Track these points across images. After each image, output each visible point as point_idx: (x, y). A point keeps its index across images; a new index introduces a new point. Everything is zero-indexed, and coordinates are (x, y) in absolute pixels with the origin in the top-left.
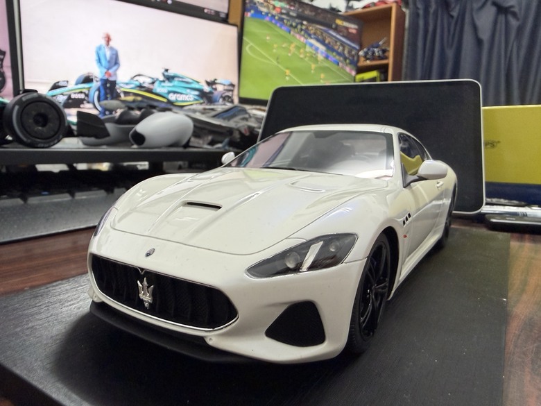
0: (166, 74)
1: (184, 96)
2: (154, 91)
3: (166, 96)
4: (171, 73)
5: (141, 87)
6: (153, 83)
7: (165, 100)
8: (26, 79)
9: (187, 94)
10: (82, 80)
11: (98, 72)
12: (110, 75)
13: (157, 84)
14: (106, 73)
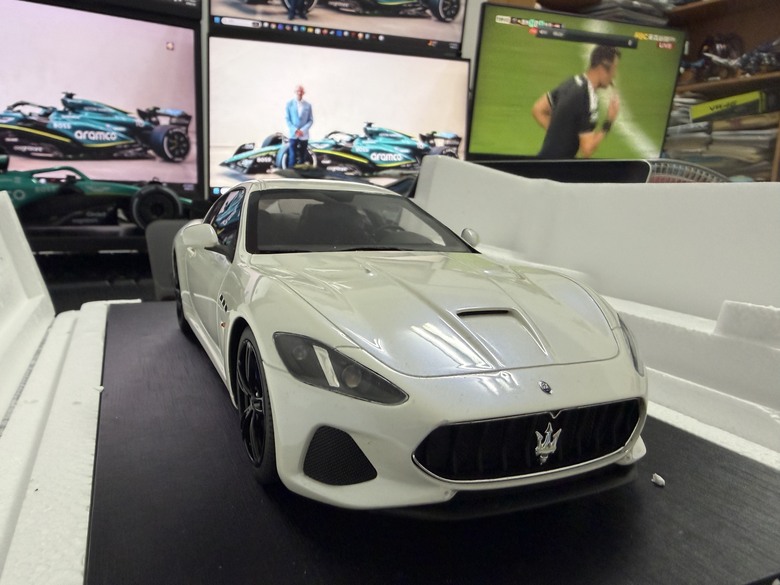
0: (369, 129)
1: (390, 155)
2: (352, 151)
3: (366, 155)
4: (375, 127)
5: (336, 146)
6: (352, 141)
7: (365, 162)
8: (211, 144)
9: (393, 153)
10: (269, 141)
11: (288, 132)
12: (301, 135)
13: (356, 142)
14: (297, 132)
